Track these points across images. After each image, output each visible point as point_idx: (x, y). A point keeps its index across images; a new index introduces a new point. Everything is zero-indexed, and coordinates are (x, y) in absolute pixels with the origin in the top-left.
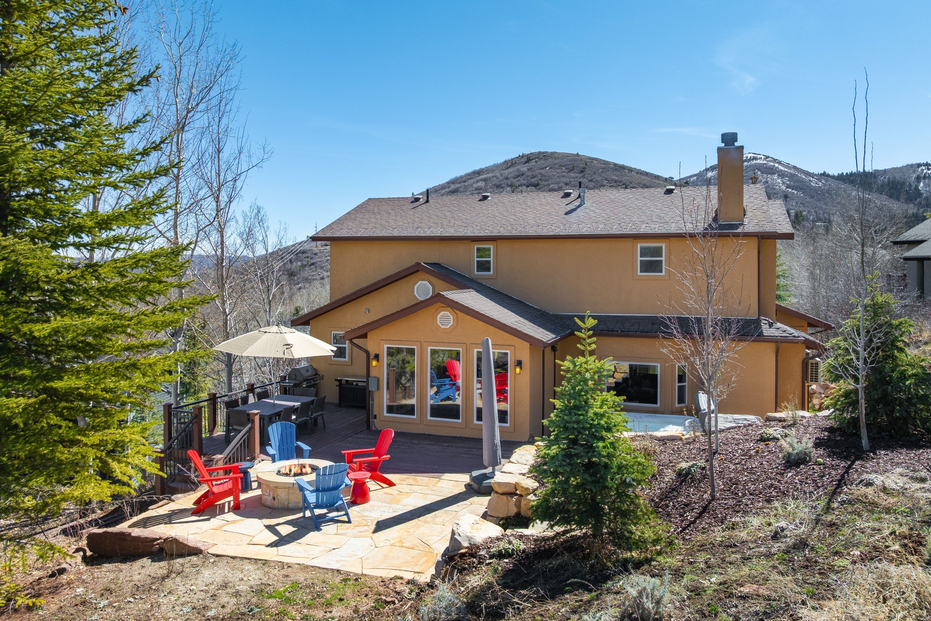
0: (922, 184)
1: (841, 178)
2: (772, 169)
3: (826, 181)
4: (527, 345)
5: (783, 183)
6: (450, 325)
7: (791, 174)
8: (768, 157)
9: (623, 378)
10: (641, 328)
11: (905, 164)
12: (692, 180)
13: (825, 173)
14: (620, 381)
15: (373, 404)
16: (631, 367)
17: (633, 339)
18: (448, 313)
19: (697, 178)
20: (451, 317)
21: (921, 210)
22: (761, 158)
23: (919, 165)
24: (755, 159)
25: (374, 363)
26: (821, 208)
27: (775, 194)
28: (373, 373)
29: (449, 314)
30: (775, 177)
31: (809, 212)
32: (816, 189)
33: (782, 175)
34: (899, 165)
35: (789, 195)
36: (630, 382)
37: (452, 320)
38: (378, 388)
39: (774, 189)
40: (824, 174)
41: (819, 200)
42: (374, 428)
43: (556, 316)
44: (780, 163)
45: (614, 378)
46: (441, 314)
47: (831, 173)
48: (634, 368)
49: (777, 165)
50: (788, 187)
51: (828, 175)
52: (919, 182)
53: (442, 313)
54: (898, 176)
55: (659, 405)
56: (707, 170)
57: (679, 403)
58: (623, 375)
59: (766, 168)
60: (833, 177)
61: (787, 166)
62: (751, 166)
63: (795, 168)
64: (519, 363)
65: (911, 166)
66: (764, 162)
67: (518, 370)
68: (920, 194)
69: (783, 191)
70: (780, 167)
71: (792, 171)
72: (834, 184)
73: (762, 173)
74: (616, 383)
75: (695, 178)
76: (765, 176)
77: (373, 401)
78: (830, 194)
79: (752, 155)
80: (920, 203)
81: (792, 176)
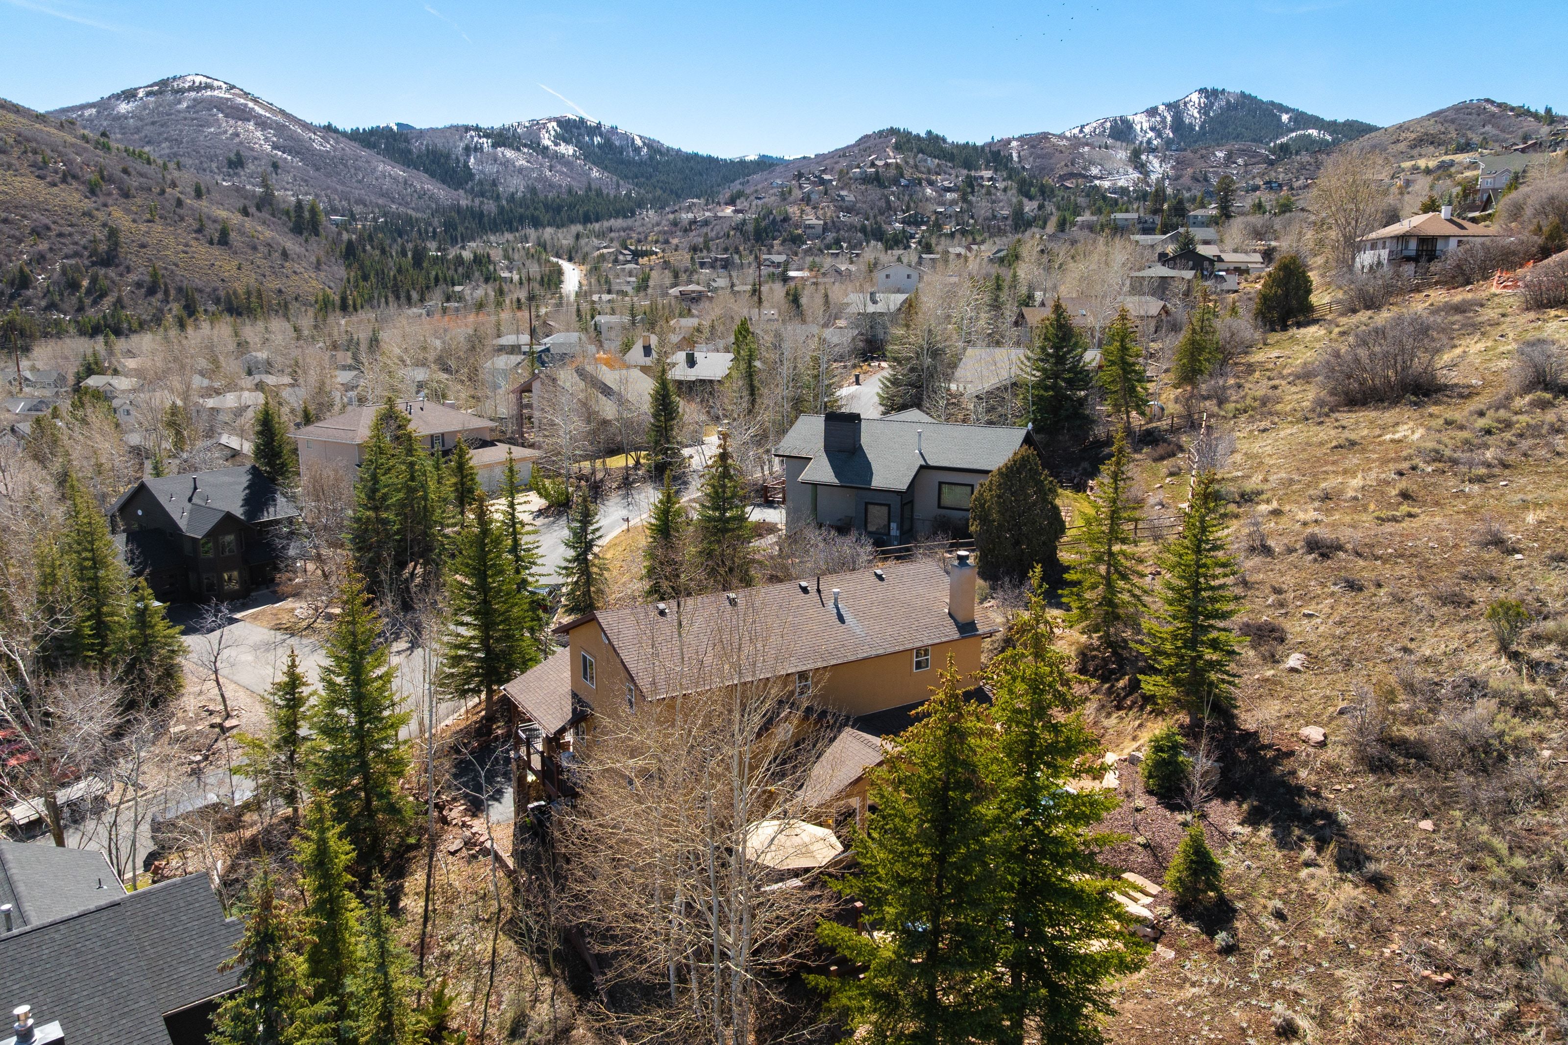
0: (472, 160)
1: (355, 136)
2: (244, 111)
3: (337, 142)
5: (267, 139)
7: (276, 122)
8: (233, 87)
11: (448, 124)
12: (87, 113)
13: (329, 126)
19: (98, 112)
21: (477, 201)
22: (220, 88)
23: (467, 129)
24: (208, 87)
26: (335, 190)
27: (255, 158)
30: (251, 126)
31: (317, 196)
32: (322, 155)
33: (262, 124)
34: (440, 126)
35: (281, 163)
39: (252, 149)
40: (329, 128)
41: (328, 175)
44: (255, 100)
47: (340, 128)
49: (251, 105)
50: (275, 147)
51: (336, 131)
52: (468, 156)
54: (440, 143)
56: (117, 97)
59: (231, 107)
60: (344, 134)
61: (269, 107)
62: (203, 100)
63: (282, 112)
65: (457, 128)
66: (228, 96)
68: (470, 175)
69: (268, 155)
70: (257, 108)
71: (279, 118)
72: (351, 148)
73: (226, 116)
75: (94, 111)
76: (232, 122)
78: (346, 166)
79: (204, 80)
80: (472, 189)
81: (280, 129)
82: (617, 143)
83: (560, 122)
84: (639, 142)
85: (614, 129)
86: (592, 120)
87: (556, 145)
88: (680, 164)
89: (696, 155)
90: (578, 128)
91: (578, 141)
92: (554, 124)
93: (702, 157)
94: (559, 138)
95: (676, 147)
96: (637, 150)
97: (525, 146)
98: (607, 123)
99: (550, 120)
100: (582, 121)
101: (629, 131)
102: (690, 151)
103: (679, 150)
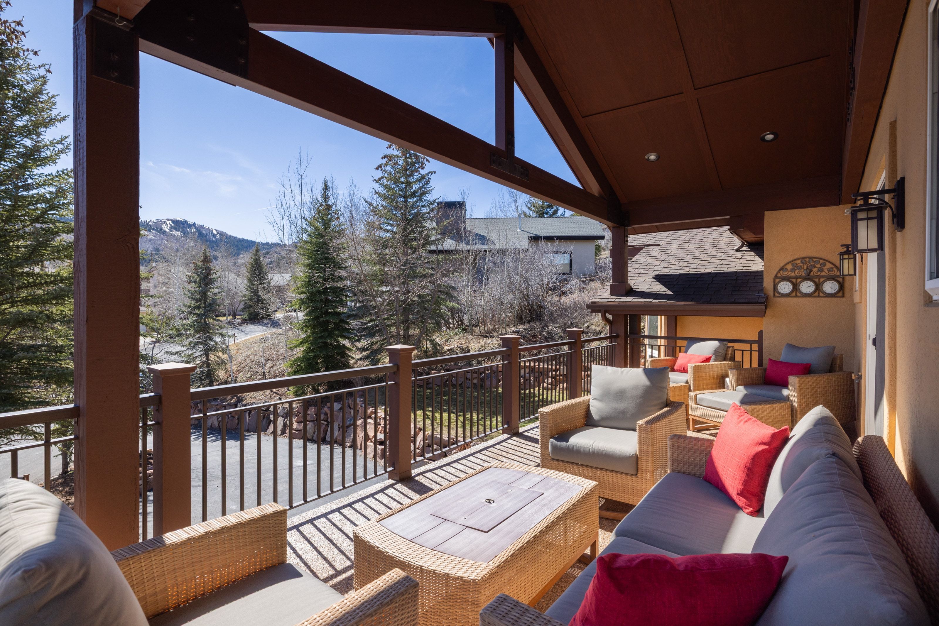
82: (204, 232)
83: (173, 221)
84: (215, 232)
85: (202, 226)
86: (191, 221)
87: (171, 231)
88: (236, 243)
89: (245, 239)
90: (183, 224)
91: (183, 230)
92: (170, 222)
93: (247, 241)
94: (172, 228)
95: (234, 235)
96: (214, 236)
97: (153, 229)
98: (199, 223)
99: (168, 220)
100: (185, 221)
101: (210, 227)
102: (241, 237)
103: (235, 237)
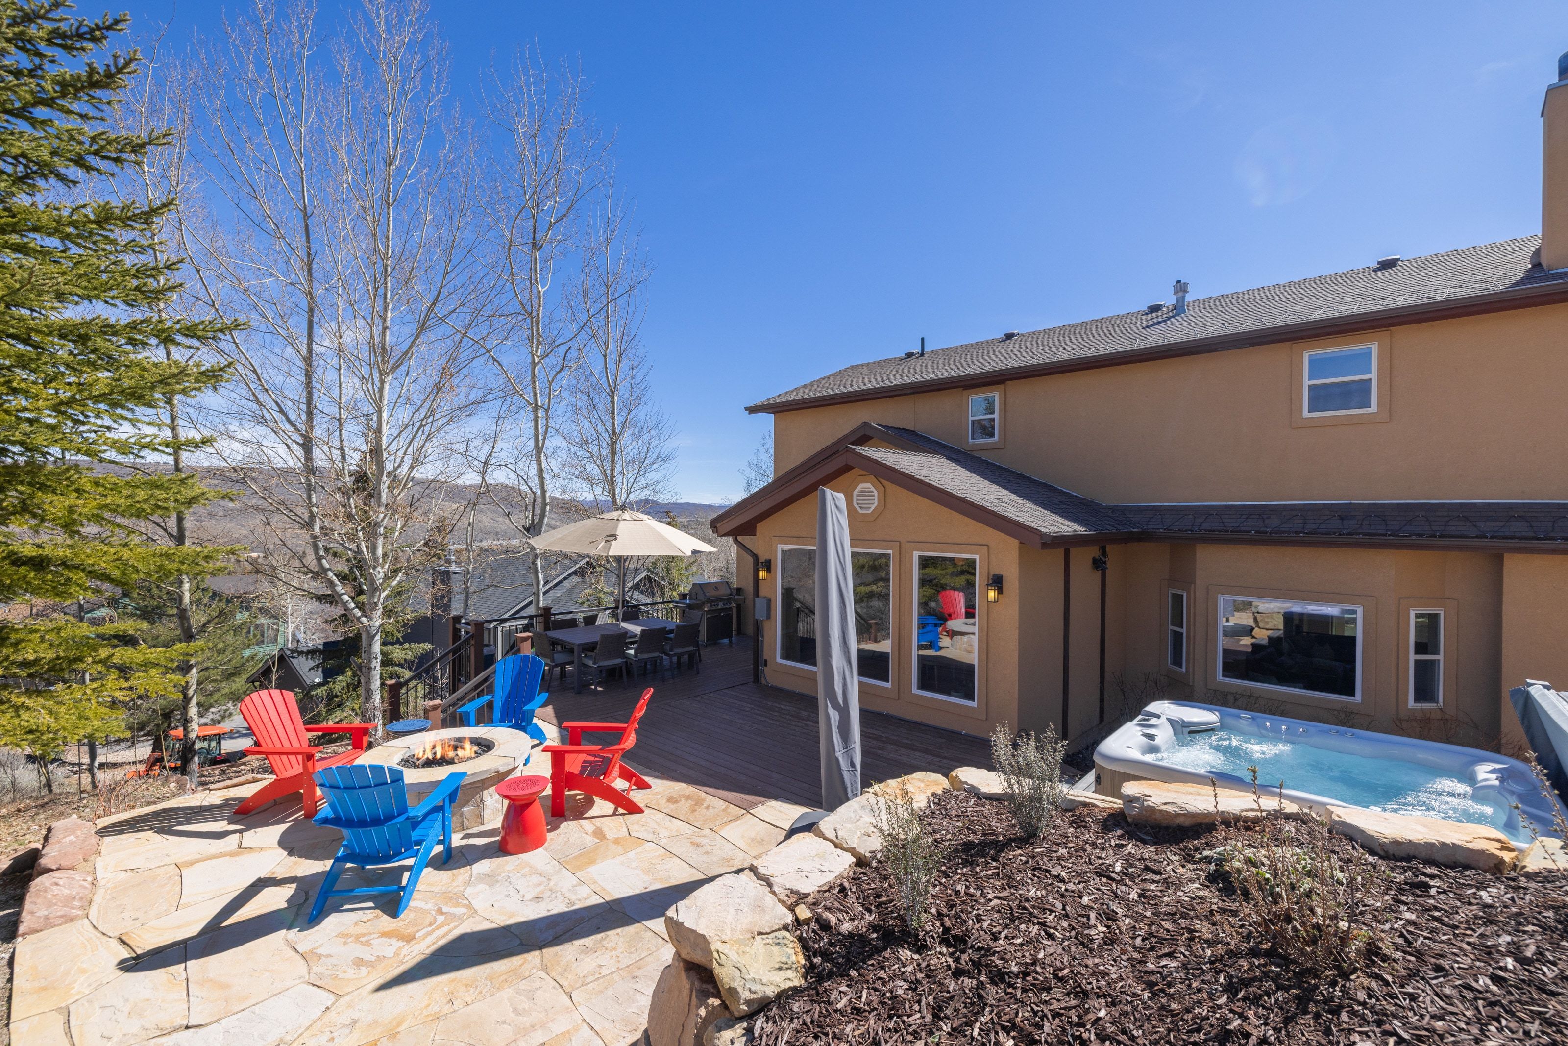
4: (1014, 543)
6: (874, 507)
9: (1270, 639)
10: (1312, 526)
14: (1265, 642)
15: (762, 641)
16: (1289, 617)
17: (1289, 550)
18: (869, 485)
20: (876, 493)
25: (762, 574)
28: (763, 592)
29: (873, 489)
36: (1285, 646)
37: (876, 498)
38: (769, 616)
42: (763, 682)
43: (1114, 509)
45: (1253, 637)
46: (859, 488)
48: (1296, 622)
53: (861, 487)
55: (1358, 697)
57: (1417, 699)
58: (1269, 633)
64: (997, 582)
67: (992, 594)
74: (1254, 645)
77: (763, 637)
